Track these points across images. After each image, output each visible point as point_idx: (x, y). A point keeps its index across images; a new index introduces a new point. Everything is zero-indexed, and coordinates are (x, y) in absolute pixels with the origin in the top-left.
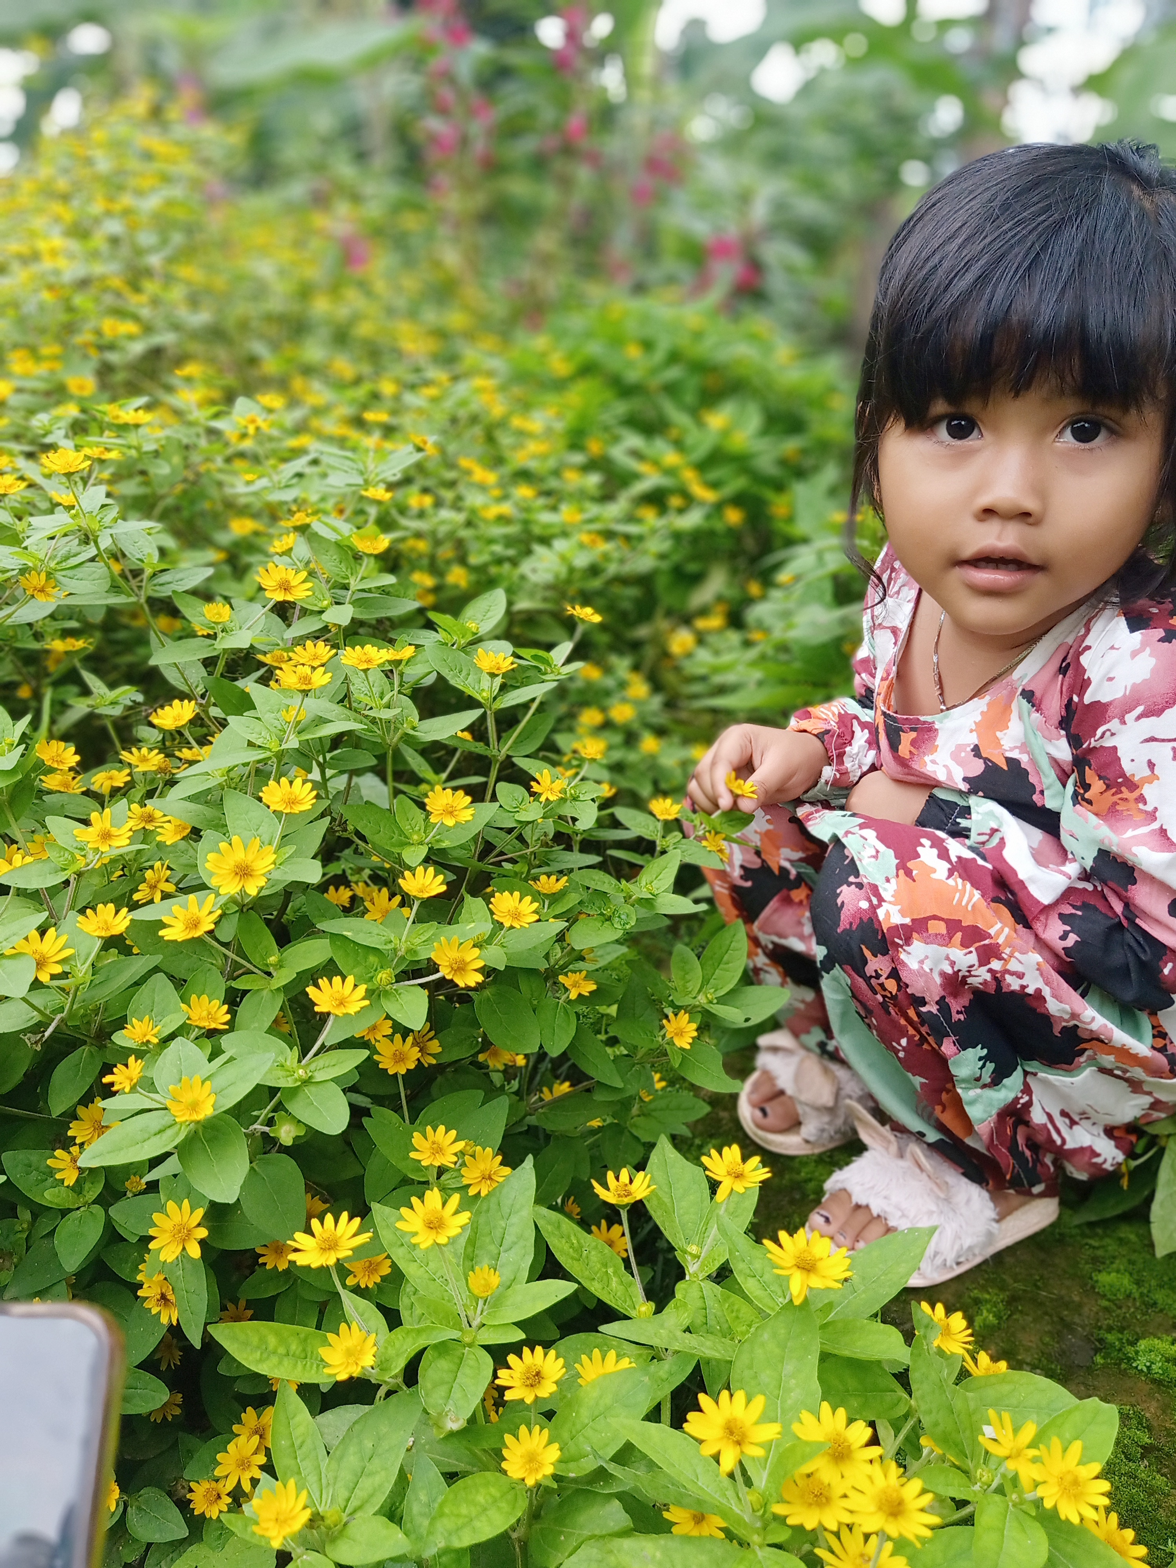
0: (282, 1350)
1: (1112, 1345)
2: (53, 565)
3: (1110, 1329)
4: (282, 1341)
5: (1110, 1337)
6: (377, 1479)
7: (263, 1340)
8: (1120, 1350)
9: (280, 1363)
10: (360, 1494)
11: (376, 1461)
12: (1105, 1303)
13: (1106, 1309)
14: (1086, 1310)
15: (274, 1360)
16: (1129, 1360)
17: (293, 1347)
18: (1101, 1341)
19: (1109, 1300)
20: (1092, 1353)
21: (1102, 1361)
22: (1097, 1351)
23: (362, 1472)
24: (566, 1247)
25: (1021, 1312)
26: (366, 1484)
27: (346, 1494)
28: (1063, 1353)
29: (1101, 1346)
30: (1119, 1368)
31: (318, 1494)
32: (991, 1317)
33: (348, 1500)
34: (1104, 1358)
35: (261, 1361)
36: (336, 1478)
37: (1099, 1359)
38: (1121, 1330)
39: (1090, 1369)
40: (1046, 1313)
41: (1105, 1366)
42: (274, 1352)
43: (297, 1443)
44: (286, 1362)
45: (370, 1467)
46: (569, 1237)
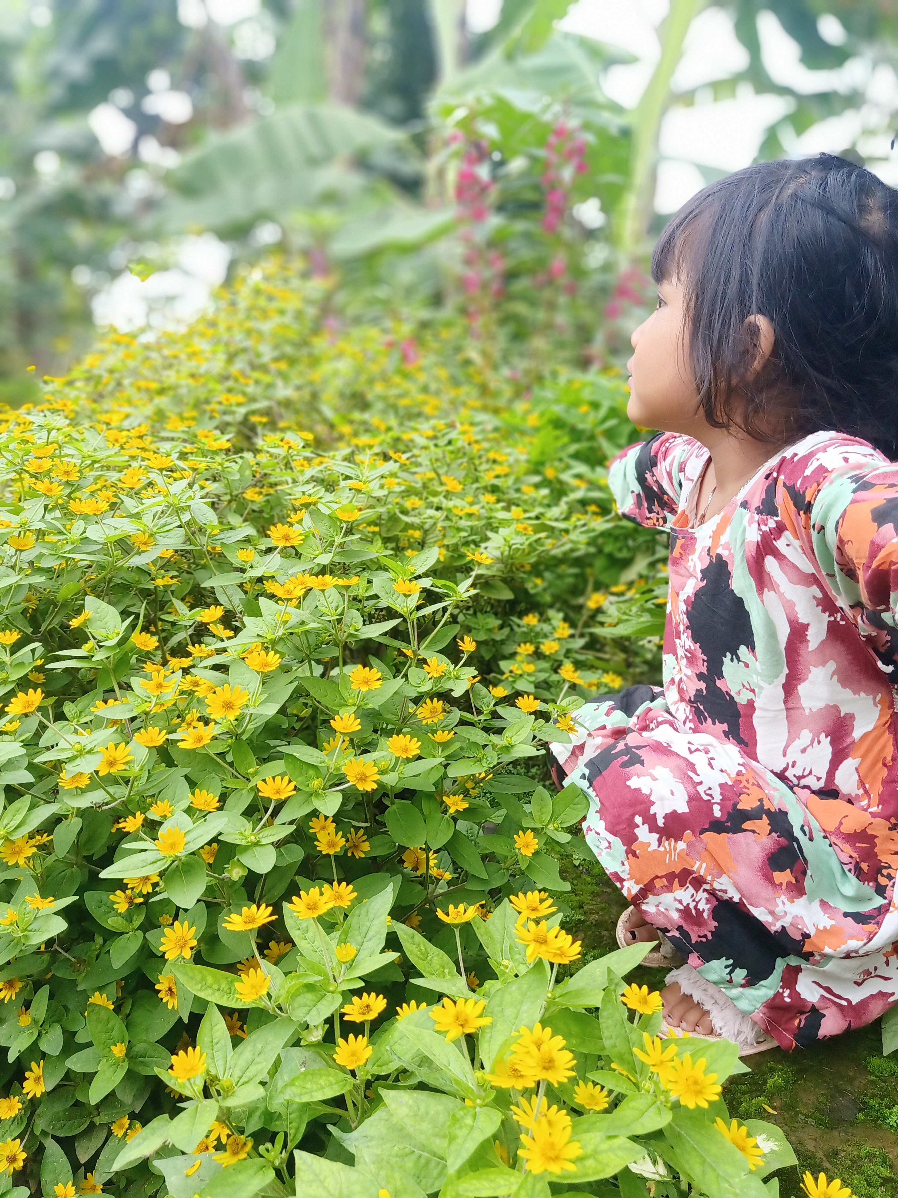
0: (216, 987)
1: (872, 1107)
2: (155, 530)
3: (873, 1097)
4: (217, 981)
5: (872, 1102)
6: (260, 1067)
7: (204, 979)
8: (878, 1111)
9: (213, 994)
10: (249, 1074)
11: (262, 1056)
12: (873, 1078)
13: (873, 1082)
14: (857, 1083)
15: (210, 991)
16: (885, 1118)
17: (223, 986)
18: (865, 1103)
19: (877, 1077)
20: (856, 1112)
21: (863, 1118)
22: (860, 1110)
23: (252, 1062)
24: (416, 950)
25: (805, 1080)
26: (253, 1069)
27: (240, 1074)
28: (832, 1110)
29: (864, 1107)
30: (876, 1124)
31: (222, 1072)
32: (780, 1080)
33: (240, 1078)
34: (865, 1115)
35: (200, 990)
36: (236, 1064)
37: (860, 1116)
38: (882, 1098)
39: (852, 1124)
40: (825, 1082)
41: (864, 1122)
42: (211, 987)
43: (215, 1041)
44: (217, 993)
45: (258, 1059)
46: (419, 945)
